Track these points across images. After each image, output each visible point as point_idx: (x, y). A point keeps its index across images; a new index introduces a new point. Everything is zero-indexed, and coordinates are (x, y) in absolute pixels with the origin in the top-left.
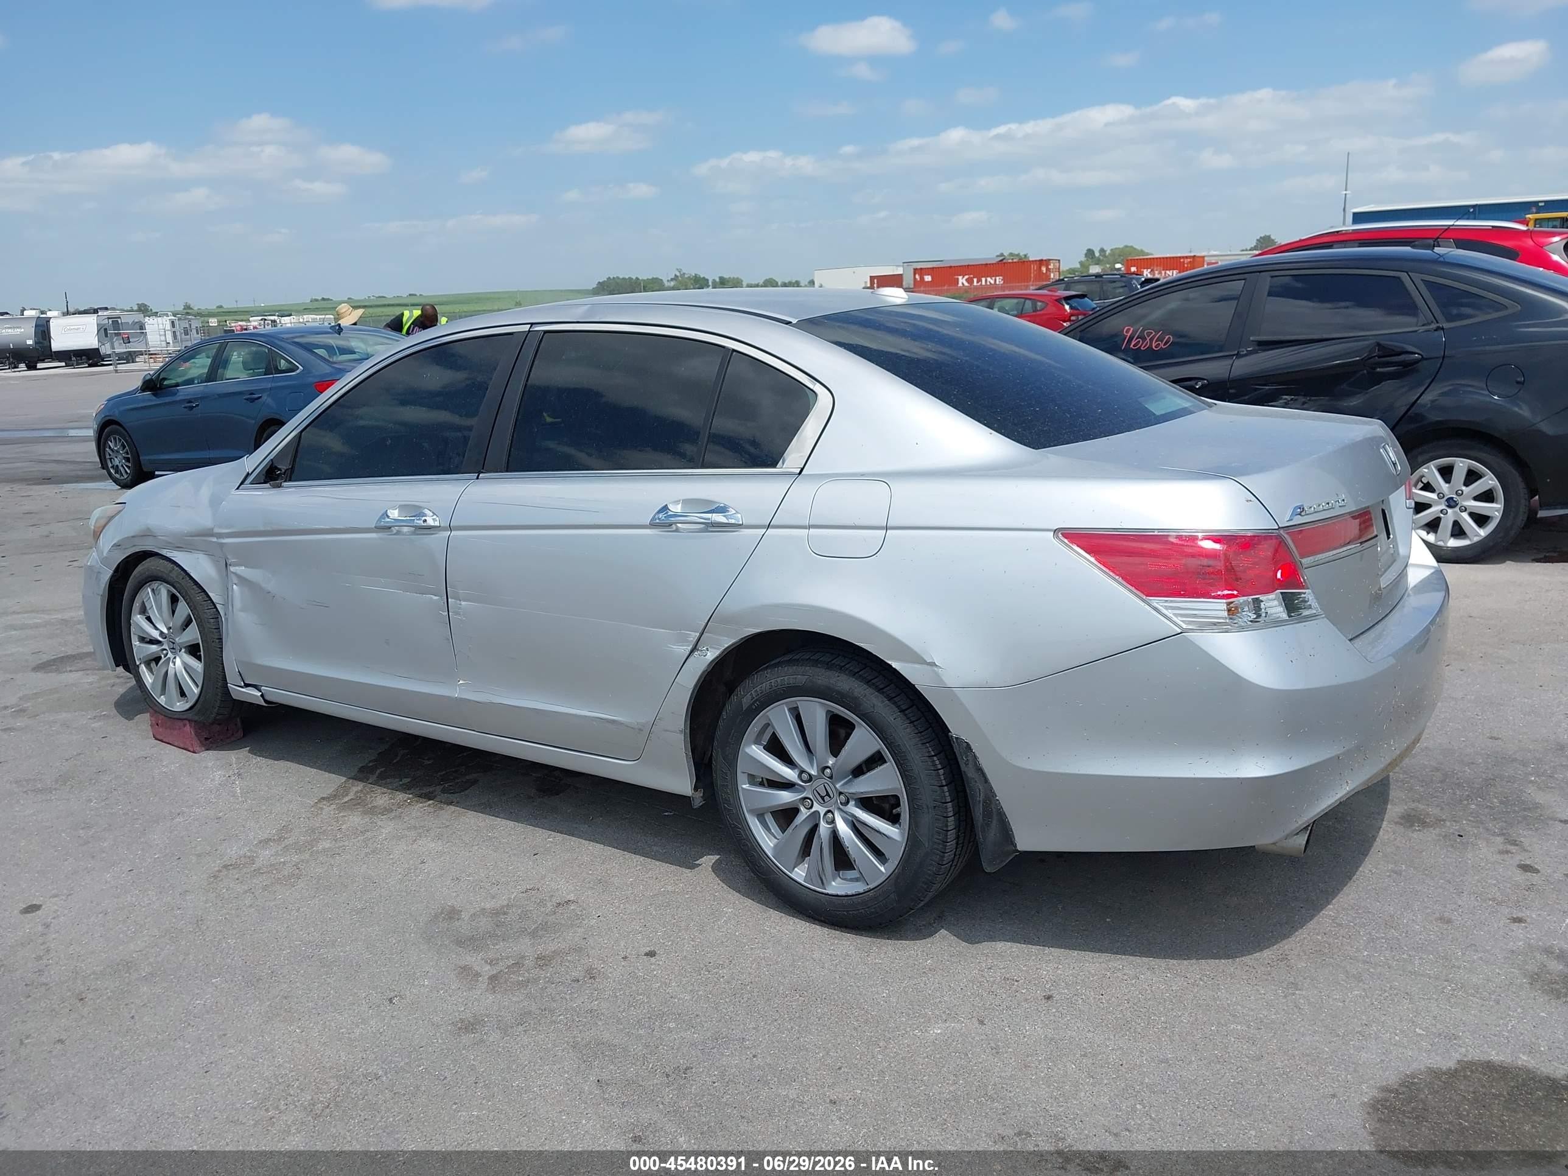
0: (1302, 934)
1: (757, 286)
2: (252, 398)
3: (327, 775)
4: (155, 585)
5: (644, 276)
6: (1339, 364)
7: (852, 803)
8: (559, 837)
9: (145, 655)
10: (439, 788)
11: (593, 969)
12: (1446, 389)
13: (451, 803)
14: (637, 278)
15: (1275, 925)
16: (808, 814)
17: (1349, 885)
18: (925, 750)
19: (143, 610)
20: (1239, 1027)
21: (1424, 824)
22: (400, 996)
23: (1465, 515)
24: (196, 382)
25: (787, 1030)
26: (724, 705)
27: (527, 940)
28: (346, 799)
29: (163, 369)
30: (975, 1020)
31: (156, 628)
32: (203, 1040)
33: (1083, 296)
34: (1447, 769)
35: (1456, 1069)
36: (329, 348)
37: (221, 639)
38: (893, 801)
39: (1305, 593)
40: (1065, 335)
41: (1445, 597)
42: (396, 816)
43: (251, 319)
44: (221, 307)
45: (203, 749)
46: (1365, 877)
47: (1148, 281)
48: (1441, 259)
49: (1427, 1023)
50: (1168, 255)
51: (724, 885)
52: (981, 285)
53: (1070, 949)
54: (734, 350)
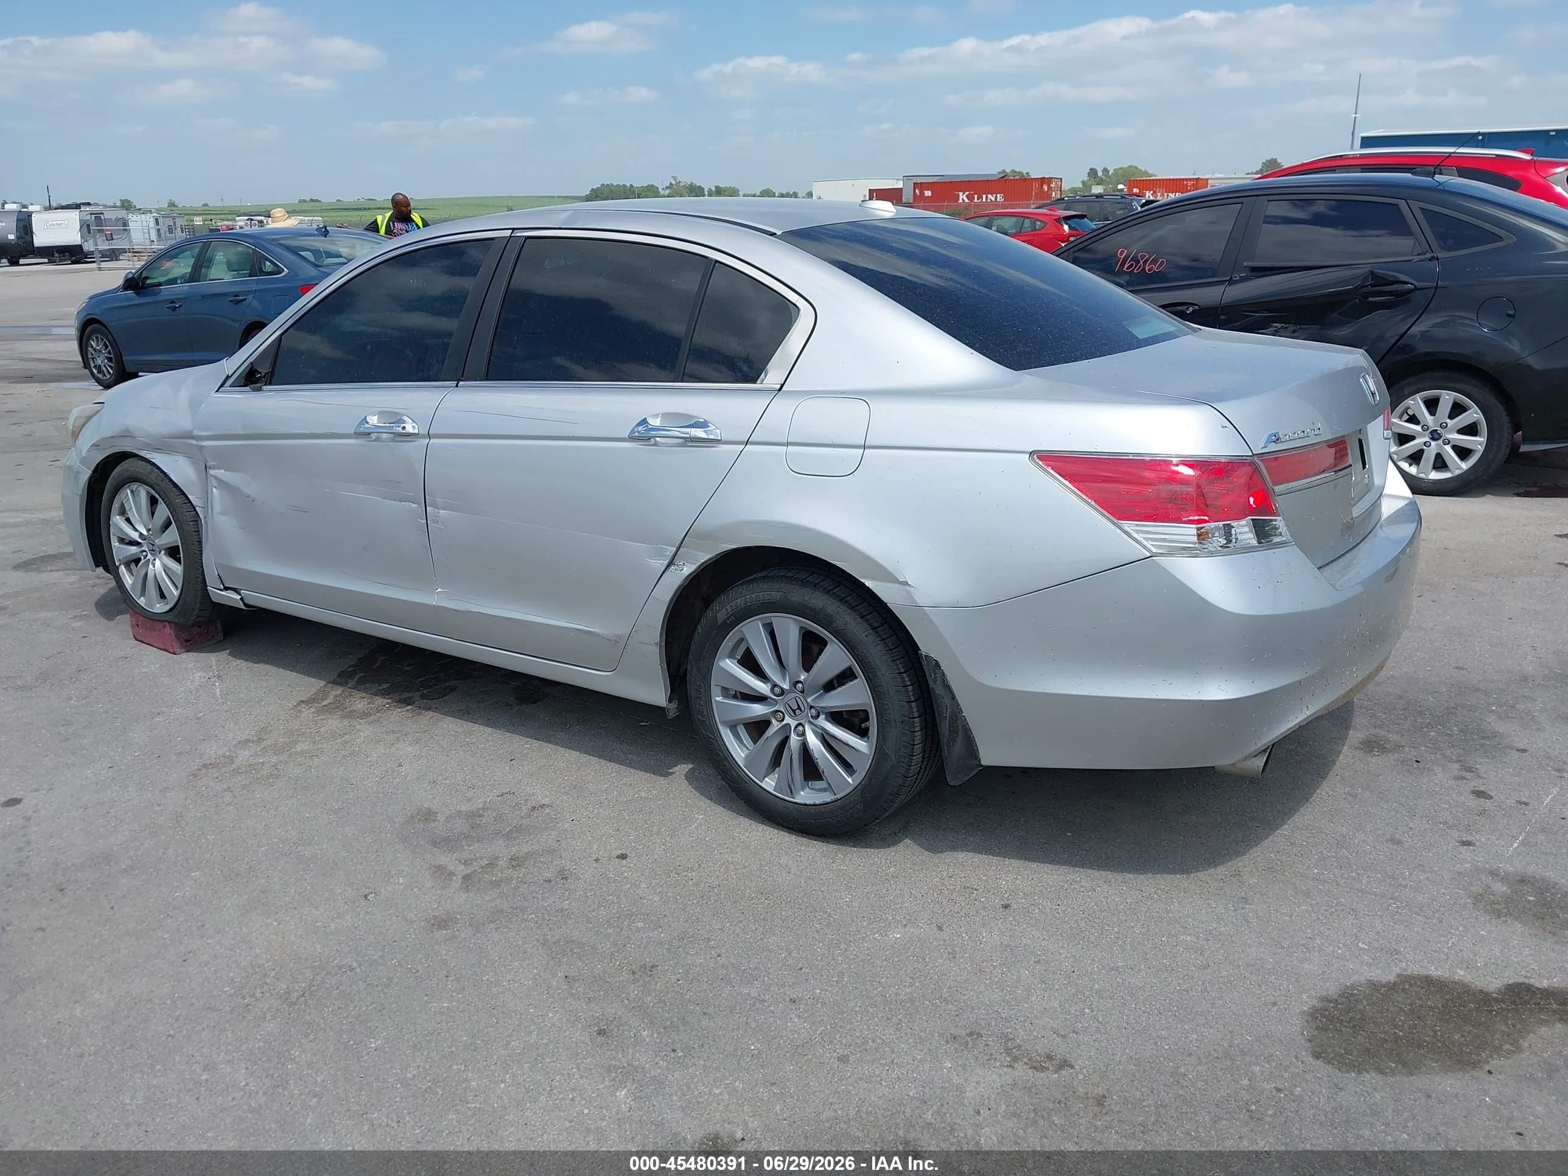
0: (1256, 852)
1: (754, 196)
2: (237, 300)
3: (307, 678)
4: (134, 486)
5: (639, 183)
6: (1333, 292)
7: (822, 717)
8: (536, 744)
9: (124, 556)
10: (418, 694)
11: (566, 870)
12: (1440, 320)
13: (429, 709)
14: (632, 186)
15: (1230, 843)
16: (780, 726)
17: (1305, 806)
18: (895, 667)
19: (123, 512)
20: (1189, 938)
21: (1383, 749)
22: (375, 893)
23: (1448, 448)
24: (179, 281)
25: (752, 931)
26: (700, 620)
27: (501, 842)
28: (325, 703)
29: (145, 268)
30: (934, 926)
31: (136, 530)
32: (181, 930)
33: (1082, 217)
34: (1411, 698)
35: (1395, 983)
36: (316, 252)
37: (200, 542)
38: (862, 716)
39: (1276, 520)
40: (1057, 256)
41: (1416, 528)
42: (375, 720)
43: (237, 218)
44: (206, 205)
45: (184, 650)
46: (1322, 798)
47: (1148, 202)
48: (1441, 187)
49: (1370, 938)
50: (1172, 177)
51: (696, 793)
52: (981, 202)
53: (1029, 861)
54: (717, 261)
